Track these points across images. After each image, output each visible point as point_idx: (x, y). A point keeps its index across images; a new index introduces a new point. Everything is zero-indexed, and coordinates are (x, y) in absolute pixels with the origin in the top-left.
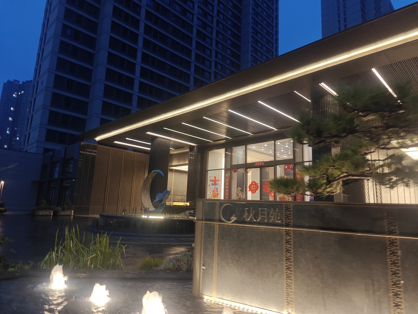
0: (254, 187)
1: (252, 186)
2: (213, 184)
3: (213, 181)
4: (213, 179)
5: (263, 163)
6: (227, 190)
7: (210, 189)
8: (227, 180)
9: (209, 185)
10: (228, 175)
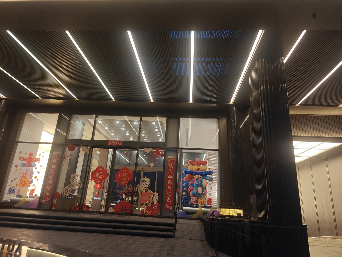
0: (99, 175)
1: (98, 173)
2: (23, 165)
3: (25, 160)
4: (27, 156)
5: (120, 143)
6: (51, 177)
7: (17, 171)
8: (54, 161)
9: (16, 166)
10: (58, 153)
